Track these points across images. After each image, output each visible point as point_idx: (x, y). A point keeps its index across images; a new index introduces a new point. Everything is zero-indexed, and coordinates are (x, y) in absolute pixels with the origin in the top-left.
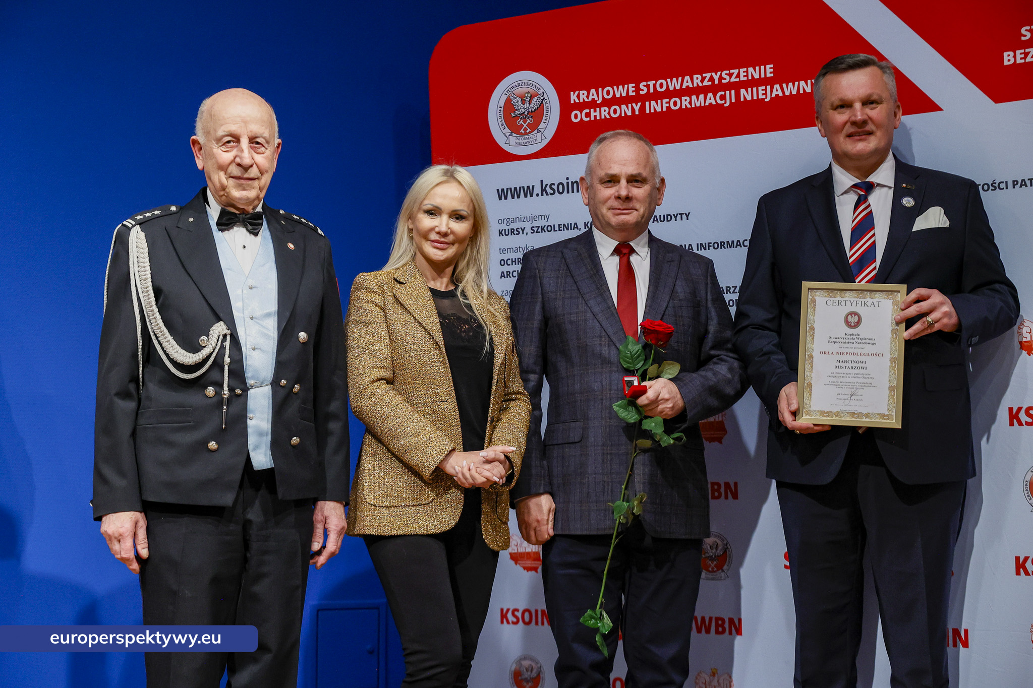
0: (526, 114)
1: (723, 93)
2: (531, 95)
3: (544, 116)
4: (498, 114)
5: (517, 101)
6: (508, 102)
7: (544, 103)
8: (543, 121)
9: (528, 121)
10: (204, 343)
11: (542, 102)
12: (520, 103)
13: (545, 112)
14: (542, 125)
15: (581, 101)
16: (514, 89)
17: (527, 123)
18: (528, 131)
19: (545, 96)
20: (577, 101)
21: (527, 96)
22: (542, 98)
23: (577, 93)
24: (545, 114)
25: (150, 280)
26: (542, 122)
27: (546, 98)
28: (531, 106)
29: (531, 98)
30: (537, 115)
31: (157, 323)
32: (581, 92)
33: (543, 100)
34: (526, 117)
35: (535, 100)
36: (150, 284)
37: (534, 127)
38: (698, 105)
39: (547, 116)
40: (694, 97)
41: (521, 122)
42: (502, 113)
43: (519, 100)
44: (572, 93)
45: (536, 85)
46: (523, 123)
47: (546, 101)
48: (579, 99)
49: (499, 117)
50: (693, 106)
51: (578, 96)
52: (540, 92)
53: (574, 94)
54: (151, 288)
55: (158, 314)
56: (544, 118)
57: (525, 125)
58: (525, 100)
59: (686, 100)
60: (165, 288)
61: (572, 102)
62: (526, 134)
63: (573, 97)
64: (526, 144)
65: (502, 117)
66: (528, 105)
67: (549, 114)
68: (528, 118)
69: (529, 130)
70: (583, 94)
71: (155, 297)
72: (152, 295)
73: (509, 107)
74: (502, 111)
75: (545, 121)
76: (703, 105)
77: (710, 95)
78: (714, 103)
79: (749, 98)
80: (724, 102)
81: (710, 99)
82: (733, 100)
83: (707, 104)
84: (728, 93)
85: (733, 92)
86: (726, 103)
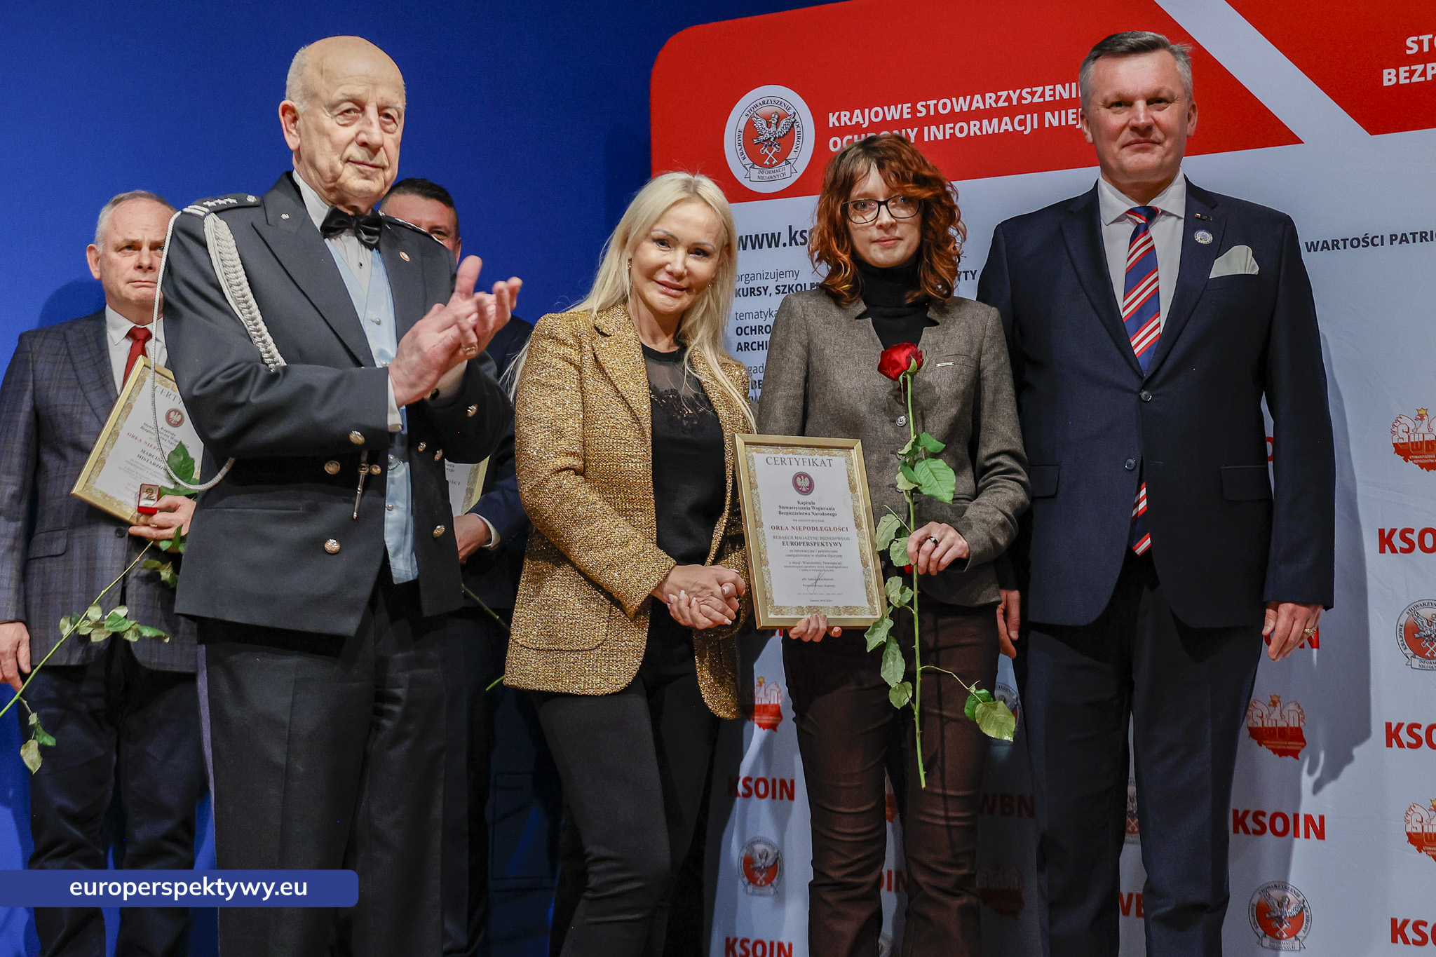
0: (772, 140)
1: (1023, 117)
2: (779, 117)
3: (795, 144)
4: (737, 140)
5: (761, 124)
6: (750, 124)
7: (795, 127)
8: (794, 149)
9: (775, 149)
11: (792, 126)
12: (765, 127)
13: (796, 138)
14: (792, 155)
15: (843, 124)
16: (758, 108)
17: (773, 151)
18: (773, 163)
19: (797, 117)
20: (837, 125)
21: (774, 117)
22: (793, 120)
23: (837, 114)
24: (796, 140)
26: (792, 151)
27: (798, 120)
28: (779, 130)
29: (779, 120)
30: (786, 142)
32: (843, 113)
33: (793, 123)
34: (771, 145)
35: (783, 122)
37: (782, 157)
38: (990, 132)
39: (798, 143)
40: (985, 122)
41: (766, 150)
42: (741, 139)
43: (764, 122)
44: (831, 114)
45: (786, 103)
46: (767, 152)
47: (797, 124)
48: (840, 123)
49: (737, 144)
50: (984, 133)
51: (839, 119)
52: (791, 112)
53: (833, 115)
56: (794, 147)
57: (770, 155)
58: (771, 122)
59: (975, 125)
61: (831, 125)
62: (771, 166)
63: (832, 119)
64: (770, 180)
65: (742, 144)
66: (775, 129)
67: (801, 140)
68: (774, 146)
69: (775, 161)
70: (845, 116)
73: (750, 131)
74: (742, 136)
75: (796, 150)
76: (996, 131)
77: (1006, 119)
78: (1011, 130)
79: (1055, 123)
80: (1023, 128)
81: (1006, 125)
82: (1036, 126)
83: (1002, 131)
84: (1029, 116)
85: (1035, 116)
86: (1025, 129)
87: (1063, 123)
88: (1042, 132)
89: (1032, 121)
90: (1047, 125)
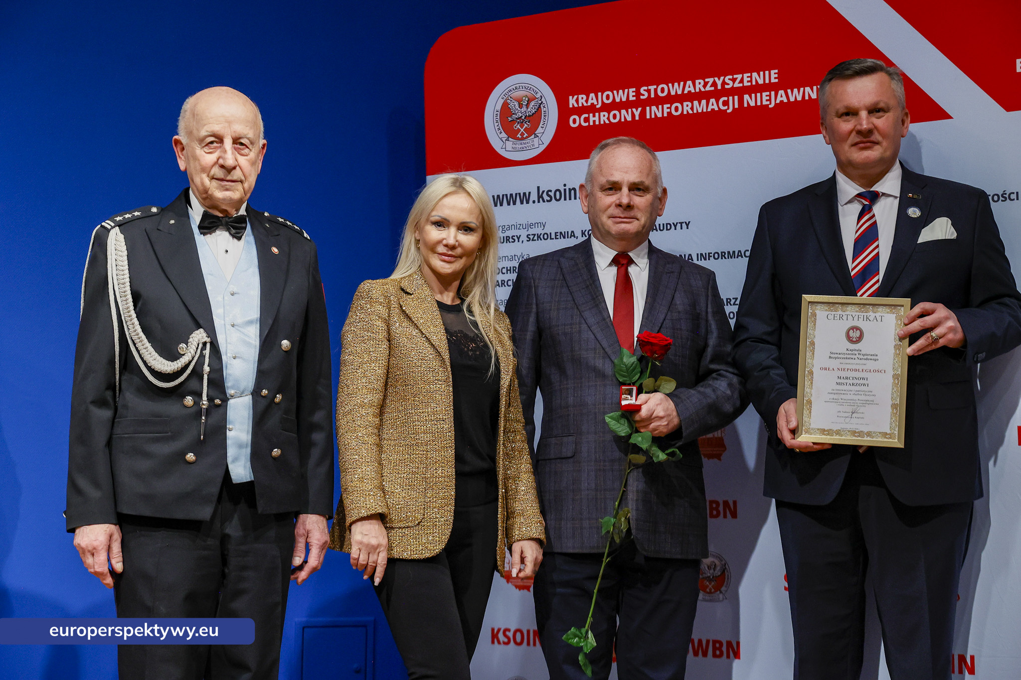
0: (523, 118)
1: (726, 99)
2: (529, 99)
3: (542, 121)
4: (495, 118)
5: (514, 105)
6: (505, 106)
7: (542, 107)
8: (541, 125)
9: (526, 125)
10: (183, 351)
11: (540, 106)
12: (517, 107)
13: (543, 116)
14: (540, 130)
15: (580, 105)
16: (511, 93)
17: (525, 127)
19: (543, 100)
20: (576, 105)
21: (525, 100)
22: (540, 102)
23: (575, 97)
24: (543, 118)
25: (128, 284)
26: (540, 127)
27: (544, 102)
28: (529, 110)
29: (529, 102)
30: (535, 119)
31: (134, 329)
32: (580, 96)
33: (540, 104)
34: (523, 122)
35: (532, 103)
36: (128, 289)
37: (532, 132)
38: (700, 111)
40: (696, 103)
41: (518, 126)
42: (498, 117)
43: (517, 104)
44: (570, 97)
45: (534, 88)
46: (520, 128)
47: (544, 105)
48: (578, 104)
49: (495, 122)
50: (695, 112)
51: (577, 101)
52: (538, 96)
53: (573, 98)
54: (129, 292)
55: (136, 319)
56: (542, 123)
57: (522, 130)
58: (522, 104)
59: (687, 106)
60: (144, 292)
61: (571, 106)
62: (523, 139)
63: (572, 102)
64: (522, 150)
65: (499, 121)
66: (525, 109)
67: (547, 118)
68: (525, 123)
69: (526, 135)
70: (582, 98)
71: (133, 302)
72: (130, 300)
73: (505, 112)
74: (499, 115)
75: (543, 126)
76: (705, 110)
77: (713, 100)
78: (716, 109)
79: (752, 104)
80: (726, 107)
81: (713, 105)
82: (736, 106)
83: (709, 110)
84: (731, 98)
85: (736, 97)
86: (728, 109)
87: (759, 104)
88: (741, 110)
89: (734, 102)
90: (746, 105)
